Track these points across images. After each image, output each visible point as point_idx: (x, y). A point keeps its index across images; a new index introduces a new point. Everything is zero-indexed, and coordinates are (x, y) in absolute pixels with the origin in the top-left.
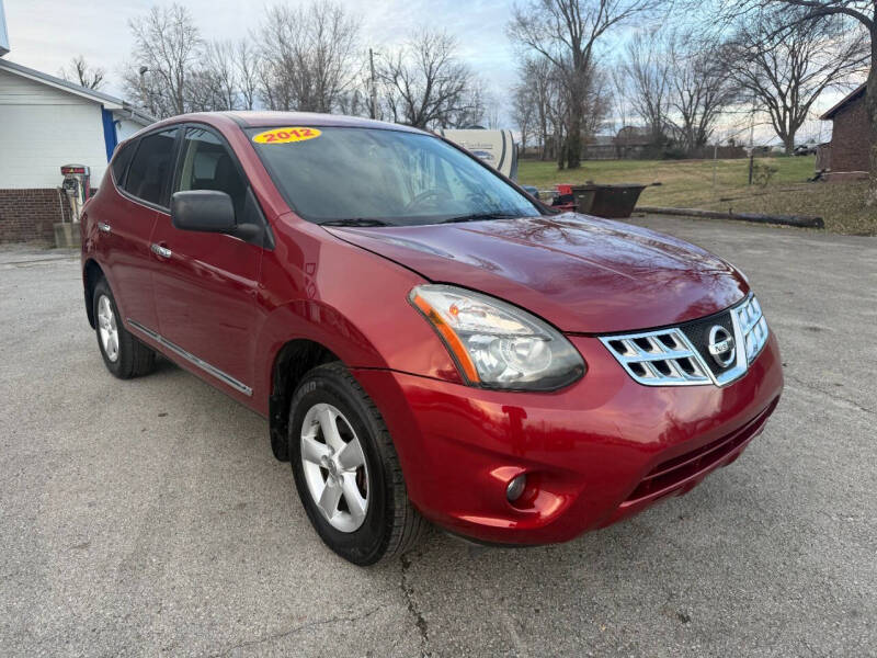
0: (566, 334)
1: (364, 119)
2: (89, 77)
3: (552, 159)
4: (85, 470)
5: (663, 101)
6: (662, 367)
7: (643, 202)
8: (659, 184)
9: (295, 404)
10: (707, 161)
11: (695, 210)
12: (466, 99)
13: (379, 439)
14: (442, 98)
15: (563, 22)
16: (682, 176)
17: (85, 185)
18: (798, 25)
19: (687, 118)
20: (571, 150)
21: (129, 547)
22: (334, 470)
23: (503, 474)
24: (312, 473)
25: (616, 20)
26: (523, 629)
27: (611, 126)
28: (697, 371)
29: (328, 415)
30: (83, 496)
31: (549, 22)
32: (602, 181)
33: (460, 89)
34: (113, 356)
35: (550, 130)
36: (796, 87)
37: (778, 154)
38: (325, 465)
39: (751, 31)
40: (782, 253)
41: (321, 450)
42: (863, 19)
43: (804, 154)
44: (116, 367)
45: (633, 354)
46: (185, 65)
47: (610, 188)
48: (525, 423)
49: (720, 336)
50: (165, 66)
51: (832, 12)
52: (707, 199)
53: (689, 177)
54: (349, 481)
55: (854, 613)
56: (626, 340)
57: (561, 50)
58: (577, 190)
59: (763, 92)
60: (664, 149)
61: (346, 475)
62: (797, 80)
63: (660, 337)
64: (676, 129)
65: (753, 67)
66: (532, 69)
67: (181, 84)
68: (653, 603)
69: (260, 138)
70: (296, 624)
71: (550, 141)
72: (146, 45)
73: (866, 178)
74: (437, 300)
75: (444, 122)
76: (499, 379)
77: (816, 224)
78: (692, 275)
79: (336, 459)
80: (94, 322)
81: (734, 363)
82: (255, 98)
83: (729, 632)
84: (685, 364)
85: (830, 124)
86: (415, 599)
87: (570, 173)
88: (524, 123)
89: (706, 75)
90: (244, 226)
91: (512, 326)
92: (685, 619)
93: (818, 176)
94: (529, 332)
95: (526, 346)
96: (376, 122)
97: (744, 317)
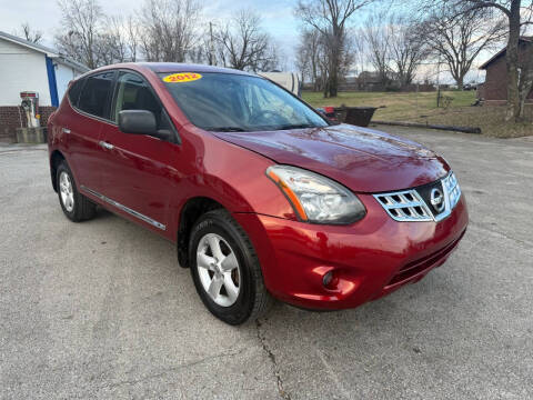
0: (356, 193)
1: (205, 66)
2: (32, 36)
3: (320, 91)
4: (62, 275)
5: (387, 56)
6: (406, 211)
7: (375, 118)
8: (384, 107)
9: (193, 234)
10: (413, 94)
11: (406, 122)
12: (268, 54)
13: (247, 253)
14: (253, 52)
15: (327, 8)
16: (397, 102)
17: (36, 104)
18: (466, 13)
19: (400, 67)
20: (331, 84)
21: (97, 318)
22: (218, 271)
23: (320, 271)
24: (203, 274)
25: (358, 7)
26: (329, 358)
27: (355, 71)
28: (425, 214)
29: (214, 240)
30: (64, 290)
31: (319, 8)
32: (350, 105)
33: (264, 47)
34: (70, 209)
35: (319, 73)
36: (465, 50)
37: (453, 90)
38: (212, 269)
39: (439, 15)
40: (459, 149)
41: (209, 260)
42: (505, 10)
43: (468, 89)
44: (72, 216)
45: (391, 204)
46: (93, 30)
47: (356, 109)
48: (329, 243)
49: (437, 194)
50: (81, 30)
51: (486, 6)
52: (412, 116)
53: (401, 102)
54: (228, 278)
55: (508, 347)
56: (387, 196)
57: (325, 24)
58: (336, 110)
59: (445, 52)
60: (387, 85)
61: (225, 274)
62: (465, 46)
63: (406, 195)
64: (393, 73)
65: (440, 38)
66: (308, 36)
67: (91, 42)
68: (399, 342)
69: (167, 79)
70: (201, 358)
71: (319, 80)
72: (68, 17)
73: (506, 104)
74: (283, 174)
75: (254, 67)
76: (317, 218)
77: (477, 131)
78: (415, 160)
79: (219, 265)
80: (57, 188)
81: (444, 210)
82: (137, 51)
83: (441, 357)
84: (418, 210)
85: (484, 72)
86: (266, 343)
87: (331, 100)
88: (303, 68)
89: (411, 41)
90: (161, 131)
91: (325, 188)
92: (417, 351)
93: (477, 103)
94: (334, 191)
95: (331, 200)
96: (213, 68)
97: (448, 184)
